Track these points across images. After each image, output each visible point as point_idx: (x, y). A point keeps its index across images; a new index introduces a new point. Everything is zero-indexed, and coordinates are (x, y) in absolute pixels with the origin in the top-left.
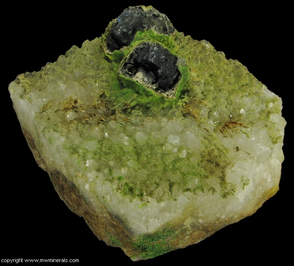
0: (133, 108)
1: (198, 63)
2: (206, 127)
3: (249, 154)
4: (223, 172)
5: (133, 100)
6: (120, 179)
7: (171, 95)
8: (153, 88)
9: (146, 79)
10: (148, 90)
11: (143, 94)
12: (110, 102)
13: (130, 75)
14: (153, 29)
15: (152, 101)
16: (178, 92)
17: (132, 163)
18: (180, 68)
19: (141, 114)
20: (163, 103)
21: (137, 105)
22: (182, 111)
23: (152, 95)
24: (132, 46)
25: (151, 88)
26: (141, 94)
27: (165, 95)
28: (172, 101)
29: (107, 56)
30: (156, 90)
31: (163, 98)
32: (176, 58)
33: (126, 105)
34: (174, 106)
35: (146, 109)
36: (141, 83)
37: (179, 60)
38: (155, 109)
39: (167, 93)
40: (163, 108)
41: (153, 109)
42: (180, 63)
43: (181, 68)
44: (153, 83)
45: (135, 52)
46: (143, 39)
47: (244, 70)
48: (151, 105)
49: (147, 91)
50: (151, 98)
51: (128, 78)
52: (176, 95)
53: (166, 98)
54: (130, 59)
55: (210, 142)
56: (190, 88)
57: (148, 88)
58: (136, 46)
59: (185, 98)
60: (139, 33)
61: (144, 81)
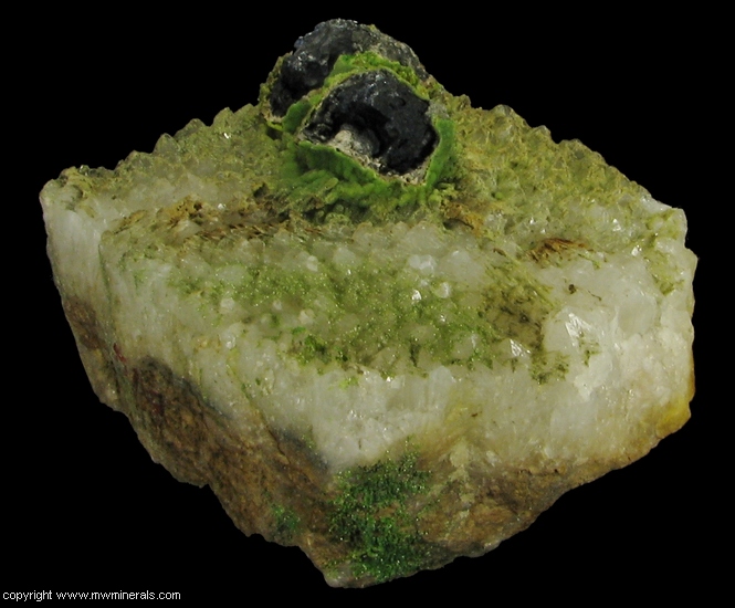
0: (330, 208)
1: (483, 141)
2: (497, 246)
3: (600, 299)
4: (537, 333)
5: (329, 191)
6: (294, 331)
7: (415, 179)
8: (375, 167)
9: (358, 144)
10: (363, 168)
11: (353, 178)
12: (277, 199)
13: (322, 141)
14: (374, 50)
15: (372, 192)
16: (432, 171)
17: (324, 302)
18: (436, 122)
19: (346, 219)
20: (398, 197)
21: (339, 201)
22: (442, 215)
23: (372, 180)
24: (327, 87)
25: (370, 165)
26: (347, 181)
27: (402, 179)
28: (419, 192)
29: (273, 126)
30: (383, 171)
31: (397, 185)
32: (426, 104)
33: (313, 200)
34: (422, 203)
35: (359, 211)
36: (348, 153)
37: (432, 105)
38: (380, 209)
39: (407, 175)
40: (397, 207)
41: (376, 209)
42: (435, 112)
43: (438, 121)
44: (374, 156)
45: (335, 96)
46: (352, 69)
47: (596, 159)
48: (370, 201)
49: (361, 172)
50: (371, 185)
51: (318, 145)
52: (426, 178)
53: (405, 185)
54: (322, 113)
55: (506, 272)
56: (460, 176)
57: (363, 164)
58: (336, 84)
59: (450, 190)
60: (343, 59)
61: (354, 149)
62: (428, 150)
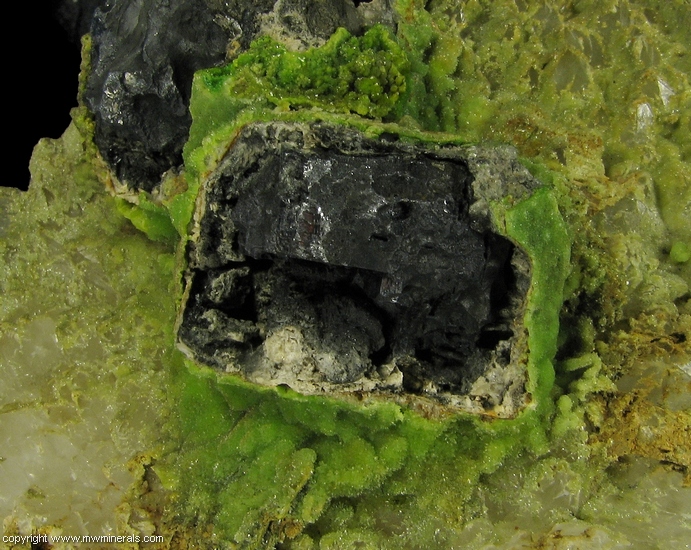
5: (305, 490)
9: (327, 360)
10: (363, 408)
11: (348, 434)
12: (195, 526)
13: (241, 354)
14: (271, 26)
15: (409, 458)
16: (539, 363)
18: (506, 222)
20: (476, 454)
21: (337, 503)
23: (395, 429)
25: (378, 393)
27: (466, 406)
28: (525, 430)
31: (464, 424)
32: (460, 168)
33: (274, 526)
34: (541, 449)
36: (310, 389)
37: (483, 175)
38: (441, 502)
39: (479, 387)
40: (483, 479)
43: (510, 216)
45: (223, 202)
48: (413, 479)
49: (361, 416)
50: (395, 448)
51: (229, 372)
52: (531, 387)
53: (483, 418)
57: (359, 395)
58: (212, 165)
59: (592, 373)
60: (205, 84)
61: (324, 378)
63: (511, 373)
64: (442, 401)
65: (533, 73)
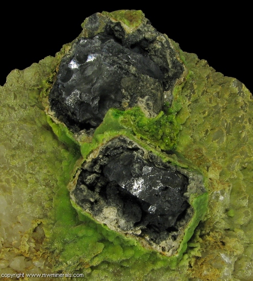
0: (96, 268)
1: (222, 141)
5: (97, 256)
7: (170, 250)
8: (136, 235)
9: (122, 222)
10: (126, 238)
11: (117, 243)
12: (53, 252)
14: (142, 104)
16: (184, 244)
18: (193, 201)
20: (153, 263)
21: (104, 263)
22: (188, 275)
23: (132, 247)
24: (97, 141)
25: (132, 236)
26: (111, 243)
27: (158, 248)
28: (172, 261)
30: (142, 236)
31: (154, 254)
33: (82, 264)
34: (174, 268)
35: (120, 267)
36: (113, 229)
37: (192, 184)
38: (138, 273)
39: (163, 244)
40: (153, 270)
41: (134, 274)
42: (193, 190)
43: (195, 200)
44: (136, 225)
45: (104, 156)
46: (121, 128)
48: (130, 264)
49: (124, 239)
50: (130, 253)
52: (179, 250)
53: (161, 253)
54: (92, 167)
57: (126, 234)
58: (105, 142)
59: (196, 250)
60: (113, 114)
61: (119, 227)
62: (183, 215)
63: (175, 244)
64: (150, 244)
65: (207, 131)
